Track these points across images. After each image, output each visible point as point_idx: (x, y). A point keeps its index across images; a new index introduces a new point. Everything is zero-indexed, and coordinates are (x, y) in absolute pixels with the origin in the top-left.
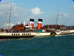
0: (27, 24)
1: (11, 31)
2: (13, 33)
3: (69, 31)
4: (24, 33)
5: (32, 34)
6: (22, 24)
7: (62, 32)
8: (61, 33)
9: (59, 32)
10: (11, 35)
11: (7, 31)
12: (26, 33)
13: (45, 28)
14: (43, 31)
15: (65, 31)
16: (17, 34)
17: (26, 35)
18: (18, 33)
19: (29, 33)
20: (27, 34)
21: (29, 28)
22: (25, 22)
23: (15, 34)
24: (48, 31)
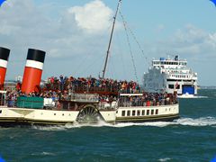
3: (155, 108)
7: (126, 110)
8: (120, 115)
9: (113, 109)
14: (47, 101)
15: (136, 109)
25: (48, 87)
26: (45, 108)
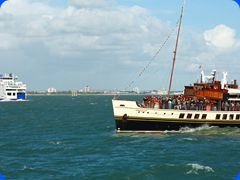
0: (232, 82)
1: (177, 104)
2: (182, 112)
4: (222, 113)
10: (177, 117)
11: (164, 104)
12: (229, 113)
16: (197, 116)
17: (228, 118)
18: (201, 113)
19: (238, 113)
20: (232, 116)
22: (225, 75)
23: (189, 116)
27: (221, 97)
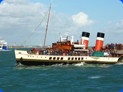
0: (76, 41)
1: (48, 52)
2: (51, 56)
4: (71, 57)
5: (85, 59)
6: (68, 40)
10: (48, 59)
11: (41, 53)
12: (74, 57)
13: (109, 49)
14: (106, 54)
16: (58, 58)
17: (74, 60)
18: (60, 57)
19: (79, 57)
20: (76, 58)
21: (81, 48)
22: (73, 37)
23: (54, 58)
24: (113, 55)
25: (106, 48)
26: (104, 56)
27: (71, 49)
